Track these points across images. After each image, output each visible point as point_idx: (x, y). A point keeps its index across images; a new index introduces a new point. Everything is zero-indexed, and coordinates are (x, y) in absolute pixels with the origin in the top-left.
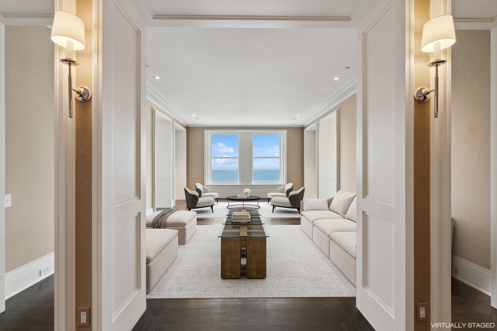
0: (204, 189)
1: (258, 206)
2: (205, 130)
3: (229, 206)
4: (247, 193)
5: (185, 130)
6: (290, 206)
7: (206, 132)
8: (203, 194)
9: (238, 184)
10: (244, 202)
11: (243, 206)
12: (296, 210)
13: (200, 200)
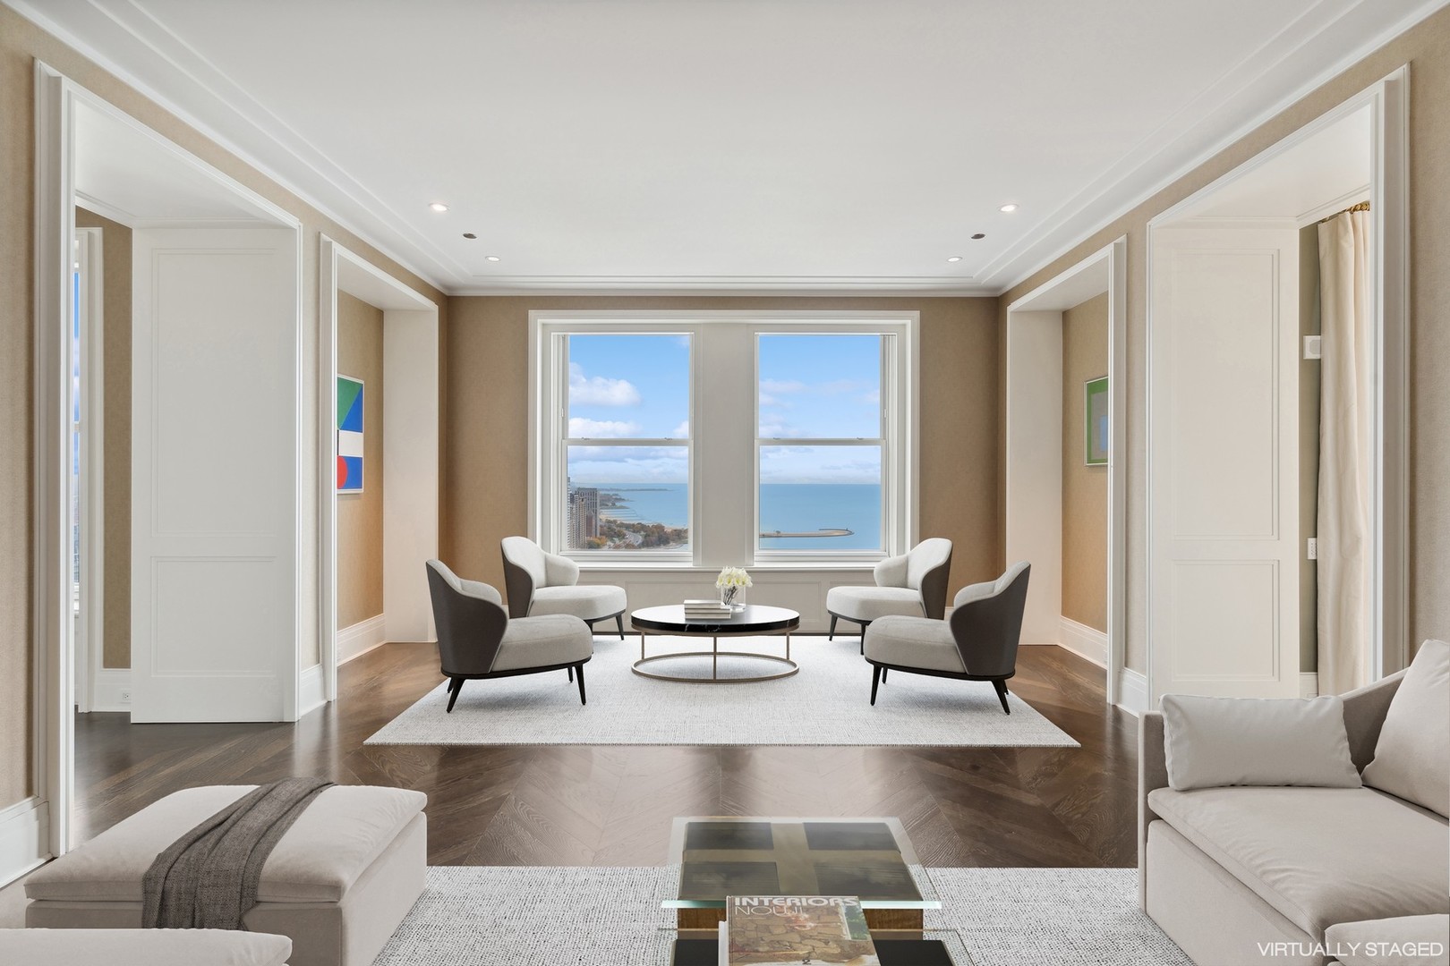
0: (548, 565)
1: (787, 661)
2: (532, 313)
3: (644, 660)
4: (733, 590)
5: (433, 308)
6: (957, 665)
7: (539, 320)
8: (539, 594)
9: (689, 565)
10: (718, 638)
11: (711, 659)
12: (986, 689)
13: (516, 629)
